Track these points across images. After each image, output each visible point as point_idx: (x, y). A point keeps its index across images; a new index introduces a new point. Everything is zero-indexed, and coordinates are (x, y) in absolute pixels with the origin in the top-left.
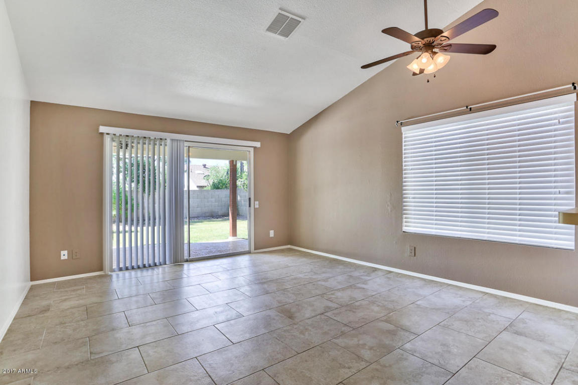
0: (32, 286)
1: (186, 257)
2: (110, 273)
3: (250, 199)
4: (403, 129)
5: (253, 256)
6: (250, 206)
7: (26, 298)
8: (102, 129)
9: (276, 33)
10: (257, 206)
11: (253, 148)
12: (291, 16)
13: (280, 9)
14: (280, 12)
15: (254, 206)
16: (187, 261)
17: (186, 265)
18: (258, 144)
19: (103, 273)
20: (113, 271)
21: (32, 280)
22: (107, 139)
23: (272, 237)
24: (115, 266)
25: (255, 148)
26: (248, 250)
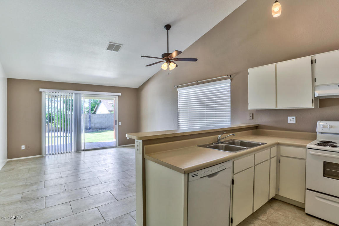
0: (8, 161)
1: (83, 148)
2: (45, 156)
3: (116, 121)
4: (178, 89)
5: (118, 148)
6: (116, 124)
7: (5, 165)
8: (41, 90)
9: (112, 50)
10: (120, 124)
11: (118, 96)
12: (116, 44)
13: (110, 42)
14: (110, 43)
15: (118, 124)
16: (83, 150)
17: (83, 153)
18: (120, 94)
19: (42, 156)
20: (47, 155)
21: (8, 158)
22: (43, 94)
23: (128, 140)
24: (47, 153)
25: (119, 96)
26: (115, 145)
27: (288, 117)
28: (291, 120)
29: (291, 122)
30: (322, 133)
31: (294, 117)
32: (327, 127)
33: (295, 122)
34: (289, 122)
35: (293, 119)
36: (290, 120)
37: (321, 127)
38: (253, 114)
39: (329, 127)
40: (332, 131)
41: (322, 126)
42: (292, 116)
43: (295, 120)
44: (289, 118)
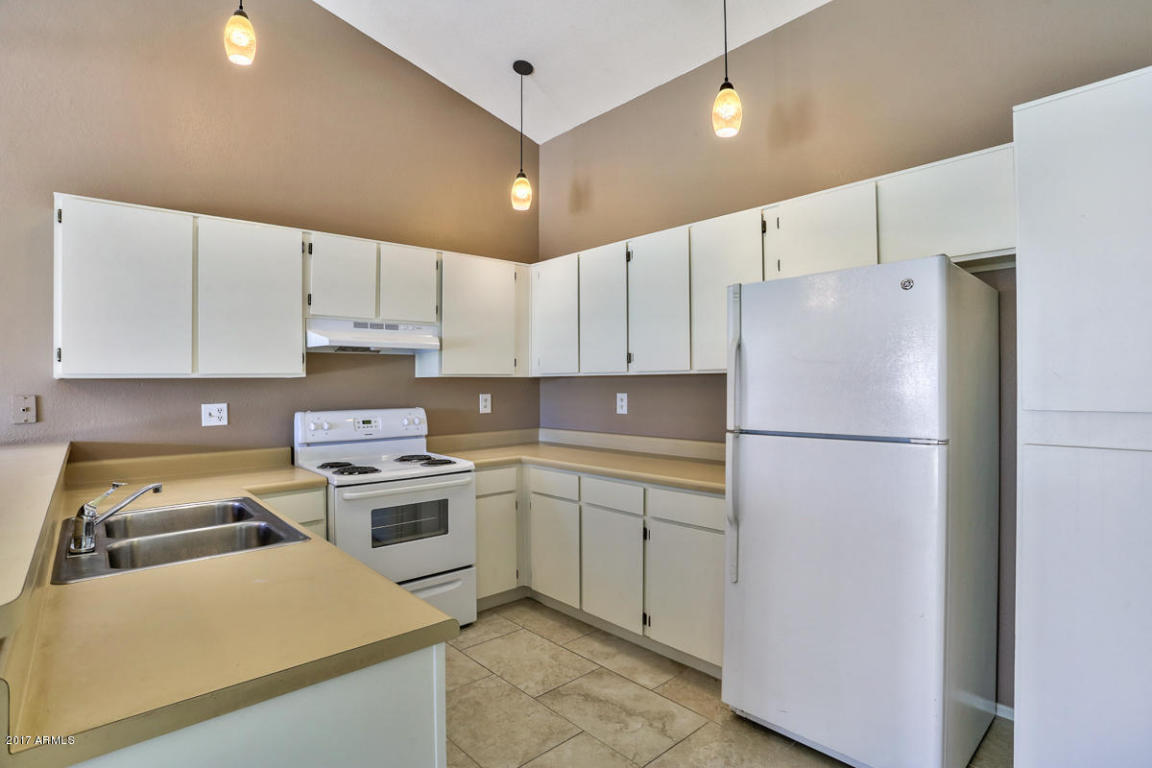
27: (203, 406)
28: (214, 414)
29: (214, 422)
30: (308, 445)
31: (224, 406)
32: (322, 428)
33: (225, 422)
34: (206, 422)
35: (220, 411)
36: (210, 414)
37: (310, 430)
38: (38, 399)
39: (326, 426)
40: (333, 436)
41: (312, 427)
42: (214, 403)
43: (225, 414)
44: (205, 408)
